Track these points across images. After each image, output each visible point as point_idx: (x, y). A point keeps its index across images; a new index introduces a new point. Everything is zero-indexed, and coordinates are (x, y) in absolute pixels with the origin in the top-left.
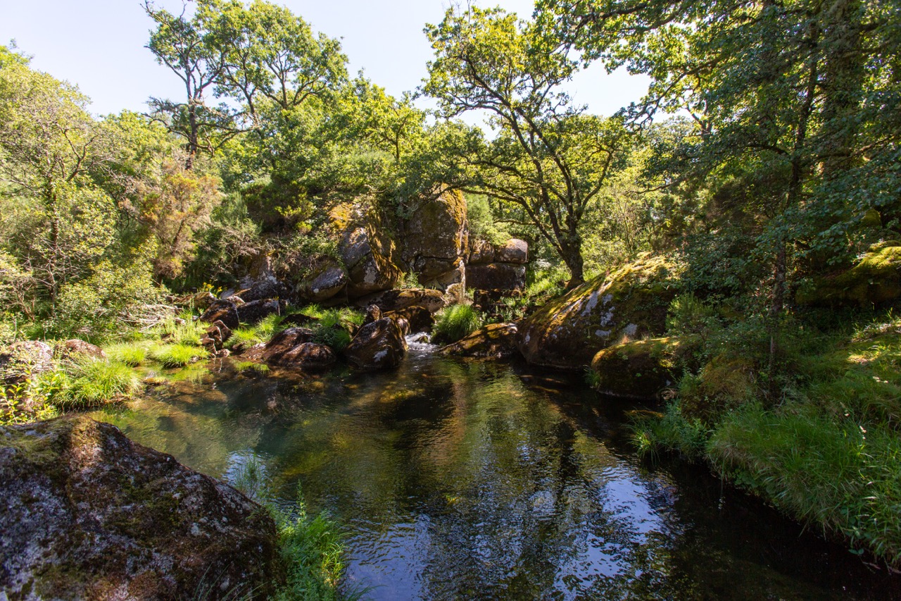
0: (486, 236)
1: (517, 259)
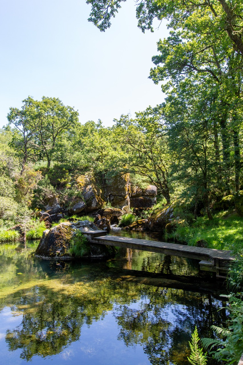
1: (152, 194)
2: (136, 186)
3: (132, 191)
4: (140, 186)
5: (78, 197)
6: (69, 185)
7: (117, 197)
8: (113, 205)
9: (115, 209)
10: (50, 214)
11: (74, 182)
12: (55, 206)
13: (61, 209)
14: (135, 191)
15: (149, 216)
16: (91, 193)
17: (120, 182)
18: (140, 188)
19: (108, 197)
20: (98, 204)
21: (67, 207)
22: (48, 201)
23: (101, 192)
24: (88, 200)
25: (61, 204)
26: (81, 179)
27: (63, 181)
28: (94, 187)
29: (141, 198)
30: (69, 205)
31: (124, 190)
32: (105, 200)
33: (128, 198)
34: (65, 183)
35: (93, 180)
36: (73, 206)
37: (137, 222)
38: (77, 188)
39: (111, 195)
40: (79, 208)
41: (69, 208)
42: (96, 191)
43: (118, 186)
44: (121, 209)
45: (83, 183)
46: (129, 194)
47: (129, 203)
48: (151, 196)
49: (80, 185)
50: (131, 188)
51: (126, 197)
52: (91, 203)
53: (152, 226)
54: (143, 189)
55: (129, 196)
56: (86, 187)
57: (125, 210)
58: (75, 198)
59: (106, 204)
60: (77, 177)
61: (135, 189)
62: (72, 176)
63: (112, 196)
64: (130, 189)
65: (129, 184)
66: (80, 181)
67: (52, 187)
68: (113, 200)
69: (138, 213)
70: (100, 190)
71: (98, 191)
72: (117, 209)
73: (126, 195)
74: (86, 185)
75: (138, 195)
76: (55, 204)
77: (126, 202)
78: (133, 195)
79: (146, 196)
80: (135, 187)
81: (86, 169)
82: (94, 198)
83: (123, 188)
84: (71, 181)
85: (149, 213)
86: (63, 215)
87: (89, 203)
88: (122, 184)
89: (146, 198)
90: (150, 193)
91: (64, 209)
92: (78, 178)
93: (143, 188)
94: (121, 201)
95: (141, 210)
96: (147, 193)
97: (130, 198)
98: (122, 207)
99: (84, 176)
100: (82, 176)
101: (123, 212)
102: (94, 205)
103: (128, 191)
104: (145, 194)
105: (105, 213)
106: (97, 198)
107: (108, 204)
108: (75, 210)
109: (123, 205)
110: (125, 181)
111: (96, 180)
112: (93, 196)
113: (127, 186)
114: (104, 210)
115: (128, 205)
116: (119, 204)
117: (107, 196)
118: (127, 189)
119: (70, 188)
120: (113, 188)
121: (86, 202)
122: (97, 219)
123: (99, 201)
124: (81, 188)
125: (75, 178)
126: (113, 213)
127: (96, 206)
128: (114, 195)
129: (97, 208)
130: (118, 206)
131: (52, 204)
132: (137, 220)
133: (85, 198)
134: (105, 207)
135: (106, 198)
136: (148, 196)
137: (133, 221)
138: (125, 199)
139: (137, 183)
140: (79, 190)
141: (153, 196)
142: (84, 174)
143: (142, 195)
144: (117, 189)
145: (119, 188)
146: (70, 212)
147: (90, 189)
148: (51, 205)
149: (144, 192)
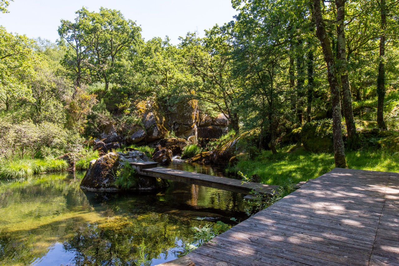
1: (223, 124)
2: (206, 114)
3: (201, 120)
4: (209, 114)
5: (137, 125)
6: (127, 111)
7: (182, 125)
8: (177, 135)
9: (179, 139)
10: (106, 143)
11: (134, 108)
12: (111, 134)
13: (118, 137)
14: (204, 120)
15: (215, 148)
16: (153, 121)
17: (186, 109)
18: (210, 117)
19: (173, 126)
20: (159, 133)
21: (124, 135)
22: (104, 129)
23: (164, 119)
24: (149, 128)
25: (119, 132)
26: (142, 105)
27: (121, 106)
28: (156, 114)
29: (210, 127)
30: (127, 134)
31: (190, 118)
32: (169, 128)
33: (195, 126)
34: (124, 109)
35: (155, 106)
36: (131, 134)
37: (201, 154)
38: (137, 115)
39: (175, 123)
40: (138, 137)
41: (127, 137)
42: (158, 119)
43: (183, 114)
44: (187, 140)
45: (143, 109)
46: (197, 123)
47: (196, 133)
48: (222, 125)
49: (141, 111)
50: (200, 116)
51: (192, 126)
52: (152, 132)
53: (216, 159)
54: (212, 118)
55: (197, 125)
56: (147, 114)
57: (191, 141)
58: (135, 126)
59: (170, 133)
60: (137, 103)
61: (204, 117)
62: (132, 101)
63: (177, 124)
64: (198, 117)
65: (196, 112)
66: (140, 107)
67: (108, 114)
68: (178, 129)
69: (203, 144)
70: (163, 118)
71: (161, 119)
72: (182, 139)
73: (193, 124)
74: (147, 112)
75: (207, 124)
76: (112, 132)
77: (192, 131)
78: (202, 123)
79: (216, 125)
80: (204, 115)
81: (149, 93)
82: (156, 126)
83: (190, 116)
84: (131, 106)
85: (215, 145)
86: (120, 145)
87: (149, 132)
88: (188, 112)
89: (216, 128)
90: (220, 122)
91: (122, 138)
92: (139, 103)
93: (213, 116)
94: (186, 130)
95: (207, 141)
96: (217, 122)
97: (197, 127)
98: (188, 137)
99: (146, 102)
100: (143, 101)
102: (155, 134)
103: (196, 119)
104: (216, 123)
105: (168, 144)
106: (159, 127)
107: (172, 133)
108: (134, 139)
109: (188, 135)
110: (192, 108)
111: (159, 106)
112: (154, 124)
113: (195, 114)
114: (167, 140)
115: (194, 135)
116: (185, 134)
117: (171, 124)
118: (194, 117)
119: (129, 115)
120: (178, 116)
121: (147, 130)
122: (157, 149)
123: (161, 129)
124: (141, 115)
125: (135, 103)
126: (177, 144)
127: (158, 135)
128: (179, 124)
129: (159, 137)
130: (183, 136)
131: (109, 132)
132: (202, 152)
133: (145, 126)
134: (169, 136)
135: (170, 126)
136: (218, 125)
137: (197, 153)
138: (192, 128)
139: (207, 111)
140: (139, 117)
141: (224, 126)
142: (145, 100)
143: (212, 125)
144: (183, 117)
145: (185, 116)
146: (128, 141)
147: (151, 117)
148: (107, 133)
149: (214, 121)
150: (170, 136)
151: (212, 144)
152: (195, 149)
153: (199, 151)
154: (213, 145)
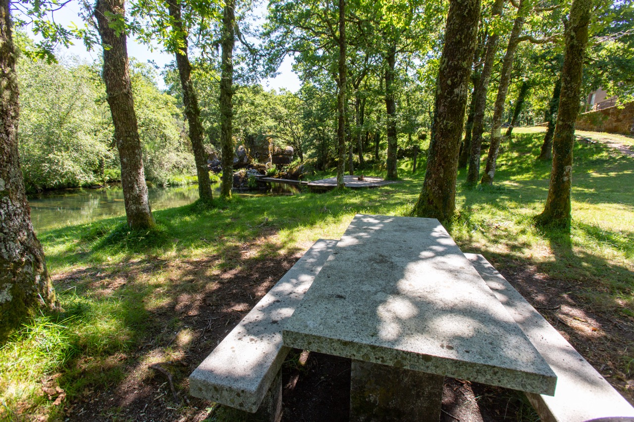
0: (279, 146)
1: (290, 153)
2: (277, 146)
3: (274, 150)
7: (262, 155)
8: (259, 161)
10: (212, 167)
12: (215, 160)
13: (220, 163)
14: (276, 151)
15: (288, 170)
16: (243, 152)
17: (264, 143)
18: (280, 148)
19: (256, 155)
20: (248, 160)
24: (241, 157)
25: (220, 159)
28: (244, 146)
29: (281, 156)
31: (268, 149)
32: (253, 157)
35: (243, 140)
37: (279, 174)
39: (258, 153)
42: (246, 150)
43: (263, 146)
44: (266, 165)
45: (235, 143)
46: (272, 153)
51: (269, 155)
52: (243, 159)
54: (282, 149)
56: (239, 146)
57: (269, 165)
59: (254, 160)
61: (276, 148)
64: (272, 149)
68: (259, 157)
69: (279, 168)
71: (248, 150)
72: (262, 164)
73: (269, 153)
75: (278, 154)
77: (269, 159)
78: (275, 153)
79: (285, 155)
85: (288, 168)
87: (241, 159)
88: (266, 145)
89: (285, 157)
90: (288, 153)
94: (265, 158)
95: (282, 166)
96: (286, 152)
97: (272, 156)
98: (266, 163)
100: (234, 136)
101: (267, 167)
102: (245, 161)
105: (254, 167)
106: (247, 156)
107: (256, 160)
109: (266, 161)
110: (268, 143)
111: (245, 141)
112: (244, 154)
113: (270, 146)
114: (253, 164)
115: (270, 161)
116: (264, 160)
118: (270, 149)
120: (259, 148)
123: (249, 157)
126: (260, 167)
128: (260, 154)
129: (248, 163)
130: (263, 162)
132: (279, 172)
133: (238, 155)
135: (254, 155)
137: (276, 174)
138: (269, 157)
139: (278, 144)
141: (290, 155)
142: (236, 136)
143: (282, 154)
144: (262, 148)
145: (264, 148)
147: (242, 149)
148: (211, 160)
149: (283, 152)
150: (255, 162)
151: (286, 167)
152: (275, 171)
153: (277, 172)
154: (286, 169)
